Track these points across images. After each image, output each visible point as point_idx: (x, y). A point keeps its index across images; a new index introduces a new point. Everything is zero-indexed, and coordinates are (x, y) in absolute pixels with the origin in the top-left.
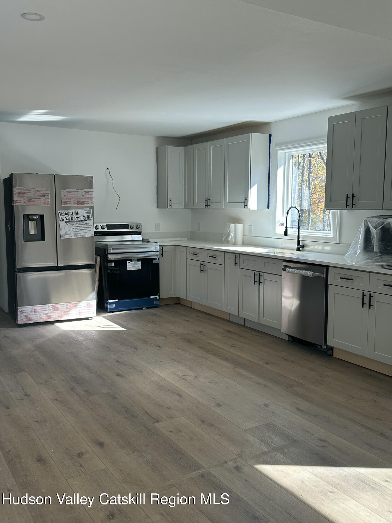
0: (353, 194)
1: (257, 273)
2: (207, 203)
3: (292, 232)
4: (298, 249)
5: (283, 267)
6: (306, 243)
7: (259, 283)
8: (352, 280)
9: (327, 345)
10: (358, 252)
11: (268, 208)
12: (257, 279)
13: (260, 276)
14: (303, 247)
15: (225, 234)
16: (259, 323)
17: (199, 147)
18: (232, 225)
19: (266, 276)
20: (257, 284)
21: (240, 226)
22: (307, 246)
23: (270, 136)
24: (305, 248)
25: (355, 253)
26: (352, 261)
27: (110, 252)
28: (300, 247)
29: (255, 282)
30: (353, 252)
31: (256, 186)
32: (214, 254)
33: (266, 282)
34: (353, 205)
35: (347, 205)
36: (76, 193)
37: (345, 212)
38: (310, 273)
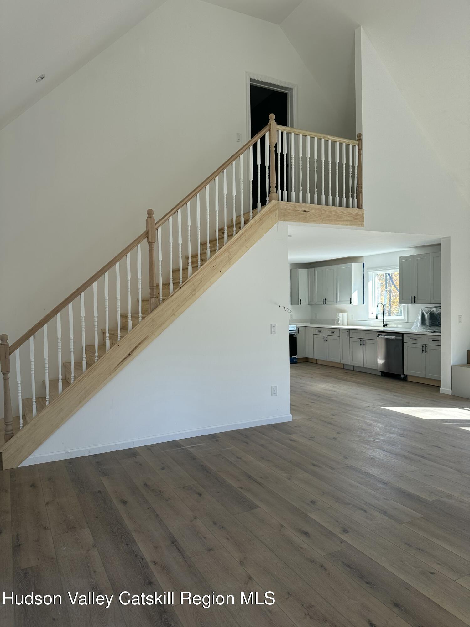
0: (414, 296)
1: (361, 339)
2: (324, 302)
3: (380, 317)
4: (384, 326)
5: (377, 335)
6: (388, 323)
7: (363, 345)
8: (416, 339)
9: (404, 375)
10: (419, 325)
11: (364, 304)
12: (361, 343)
13: (363, 341)
14: (387, 325)
15: (336, 320)
16: (363, 367)
17: (318, 270)
18: (341, 314)
19: (367, 341)
20: (362, 346)
21: (345, 315)
22: (389, 324)
23: (364, 264)
24: (388, 326)
25: (417, 326)
26: (416, 330)
28: (384, 325)
29: (360, 344)
30: (416, 326)
31: (356, 292)
32: (333, 331)
33: (367, 344)
34: (414, 302)
35: (411, 302)
37: (410, 305)
38: (393, 337)
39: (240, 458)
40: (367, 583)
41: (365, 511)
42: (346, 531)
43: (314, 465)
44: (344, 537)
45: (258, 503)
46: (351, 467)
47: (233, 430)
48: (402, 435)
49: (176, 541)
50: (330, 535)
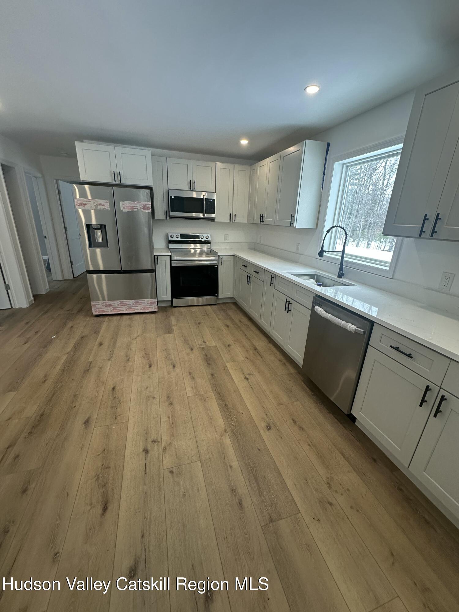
0: (438, 215)
1: (288, 299)
2: (262, 219)
7: (288, 310)
11: (317, 227)
12: (287, 305)
13: (289, 303)
19: (295, 305)
23: (329, 144)
27: (174, 259)
29: (285, 308)
32: (257, 270)
33: (295, 311)
34: (433, 232)
36: (134, 205)
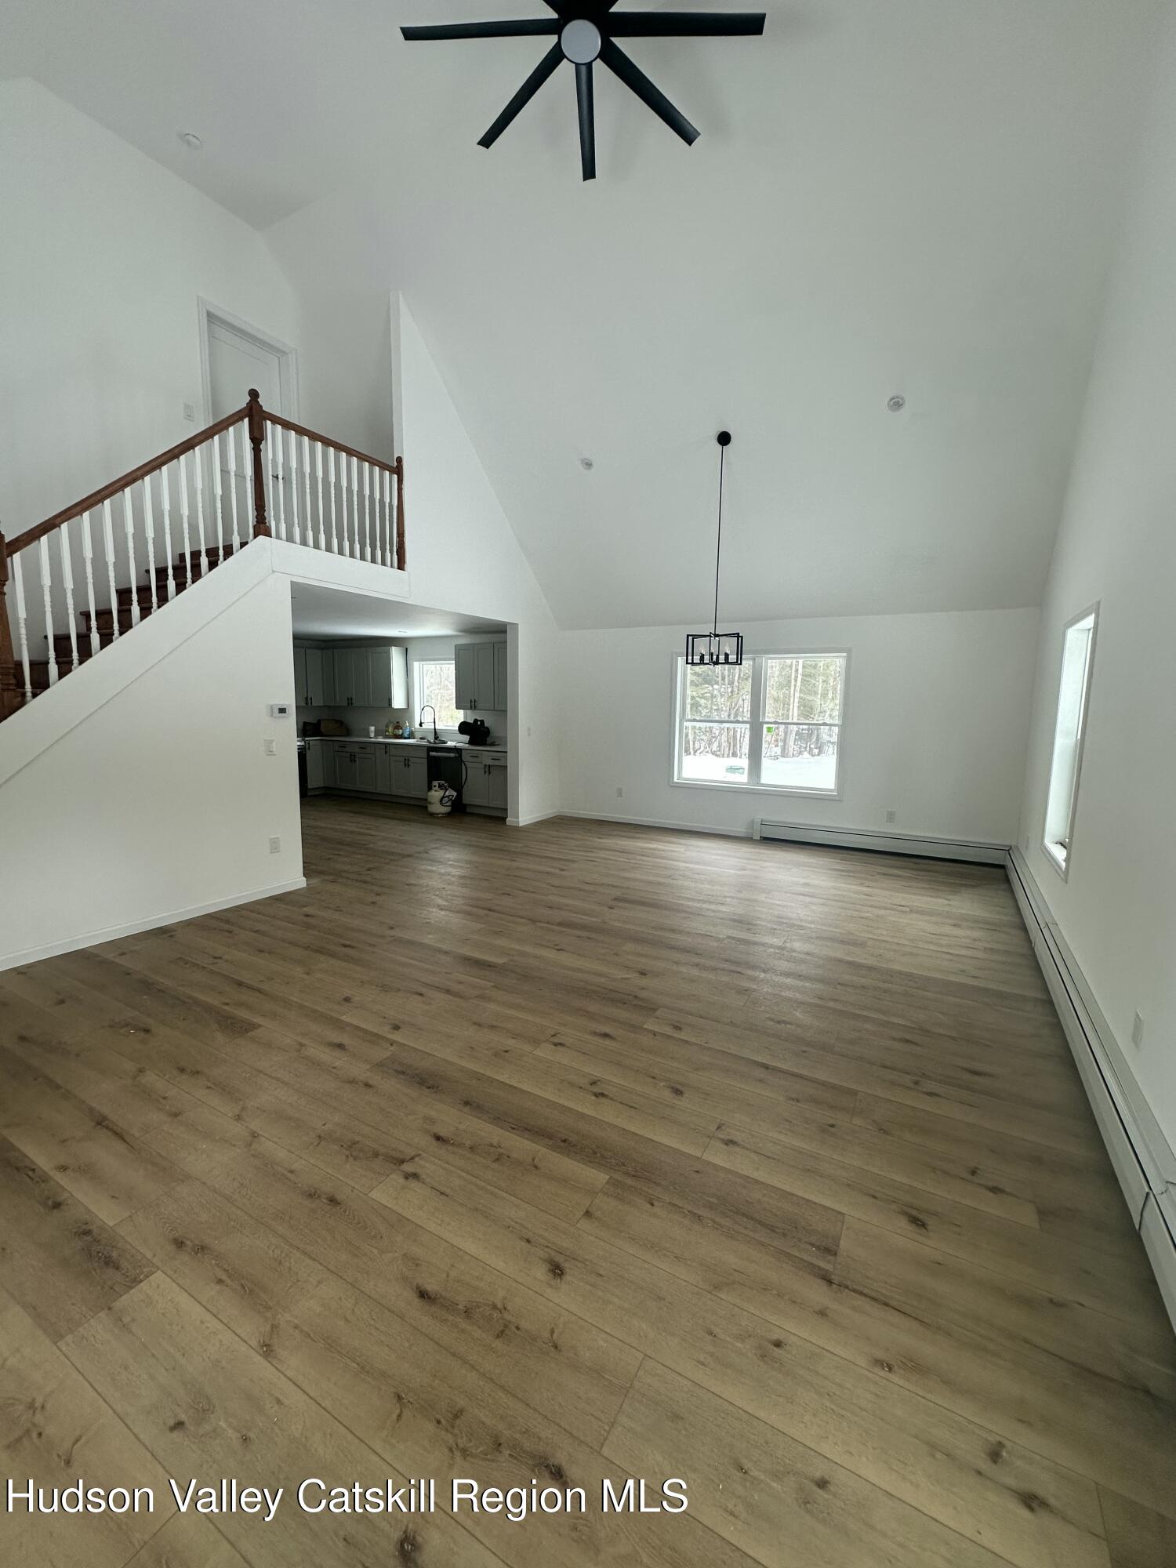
0: (475, 699)
1: (406, 758)
2: (350, 703)
4: (436, 739)
5: (425, 752)
7: (409, 765)
8: (478, 757)
9: (462, 804)
13: (408, 760)
19: (413, 760)
23: (406, 649)
24: (441, 740)
29: (405, 765)
32: (363, 746)
33: (413, 765)
34: (475, 707)
35: (471, 707)
38: (452, 755)
39: (220, 958)
40: (429, 1088)
41: (421, 995)
42: (396, 1028)
43: (345, 946)
44: (396, 1037)
45: (258, 1020)
46: (399, 941)
47: (204, 913)
48: (464, 885)
49: (105, 1118)
50: (374, 1038)
